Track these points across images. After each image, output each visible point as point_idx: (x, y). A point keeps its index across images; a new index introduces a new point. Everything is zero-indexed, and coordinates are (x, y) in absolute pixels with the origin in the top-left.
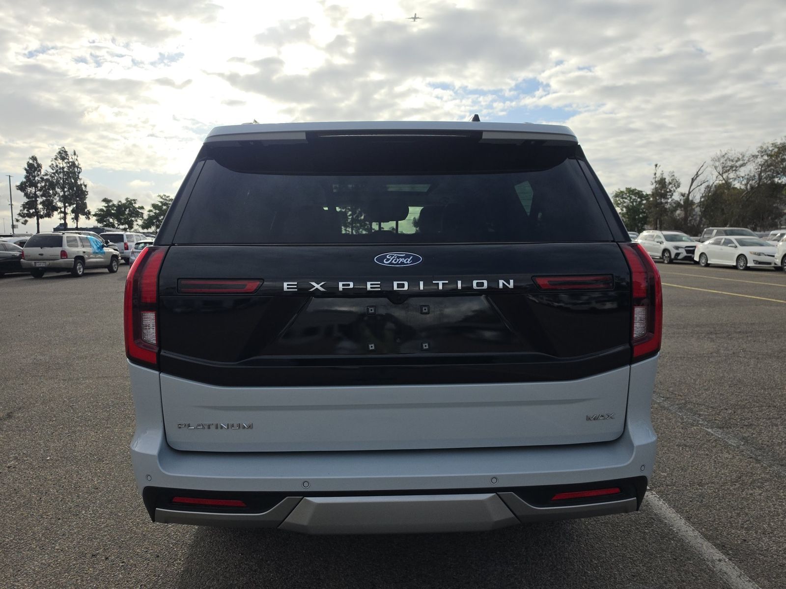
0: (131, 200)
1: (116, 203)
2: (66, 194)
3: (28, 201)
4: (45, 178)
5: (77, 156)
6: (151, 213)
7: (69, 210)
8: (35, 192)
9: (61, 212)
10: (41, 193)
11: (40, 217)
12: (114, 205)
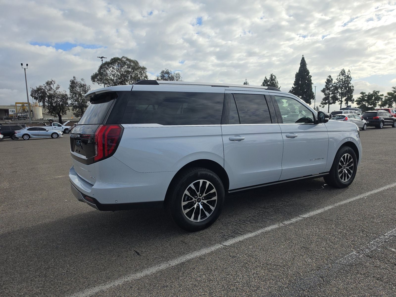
0: (376, 92)
1: (367, 94)
2: (343, 92)
3: (326, 97)
4: (334, 85)
5: (350, 72)
6: (386, 98)
7: (344, 99)
8: (329, 92)
9: (340, 101)
10: (332, 92)
11: (330, 104)
12: (366, 95)
